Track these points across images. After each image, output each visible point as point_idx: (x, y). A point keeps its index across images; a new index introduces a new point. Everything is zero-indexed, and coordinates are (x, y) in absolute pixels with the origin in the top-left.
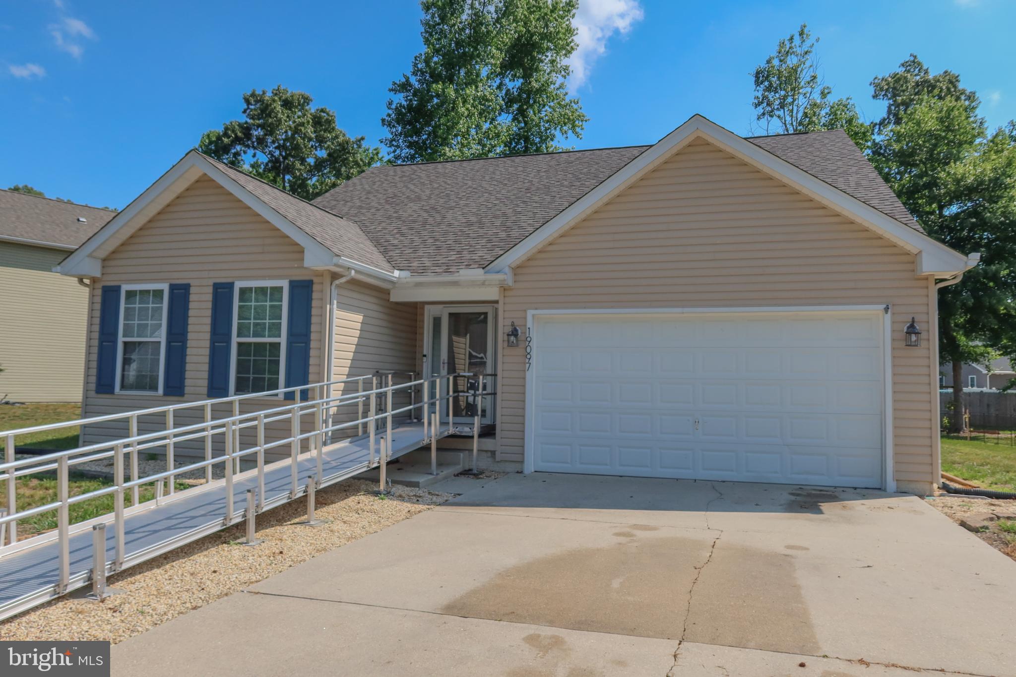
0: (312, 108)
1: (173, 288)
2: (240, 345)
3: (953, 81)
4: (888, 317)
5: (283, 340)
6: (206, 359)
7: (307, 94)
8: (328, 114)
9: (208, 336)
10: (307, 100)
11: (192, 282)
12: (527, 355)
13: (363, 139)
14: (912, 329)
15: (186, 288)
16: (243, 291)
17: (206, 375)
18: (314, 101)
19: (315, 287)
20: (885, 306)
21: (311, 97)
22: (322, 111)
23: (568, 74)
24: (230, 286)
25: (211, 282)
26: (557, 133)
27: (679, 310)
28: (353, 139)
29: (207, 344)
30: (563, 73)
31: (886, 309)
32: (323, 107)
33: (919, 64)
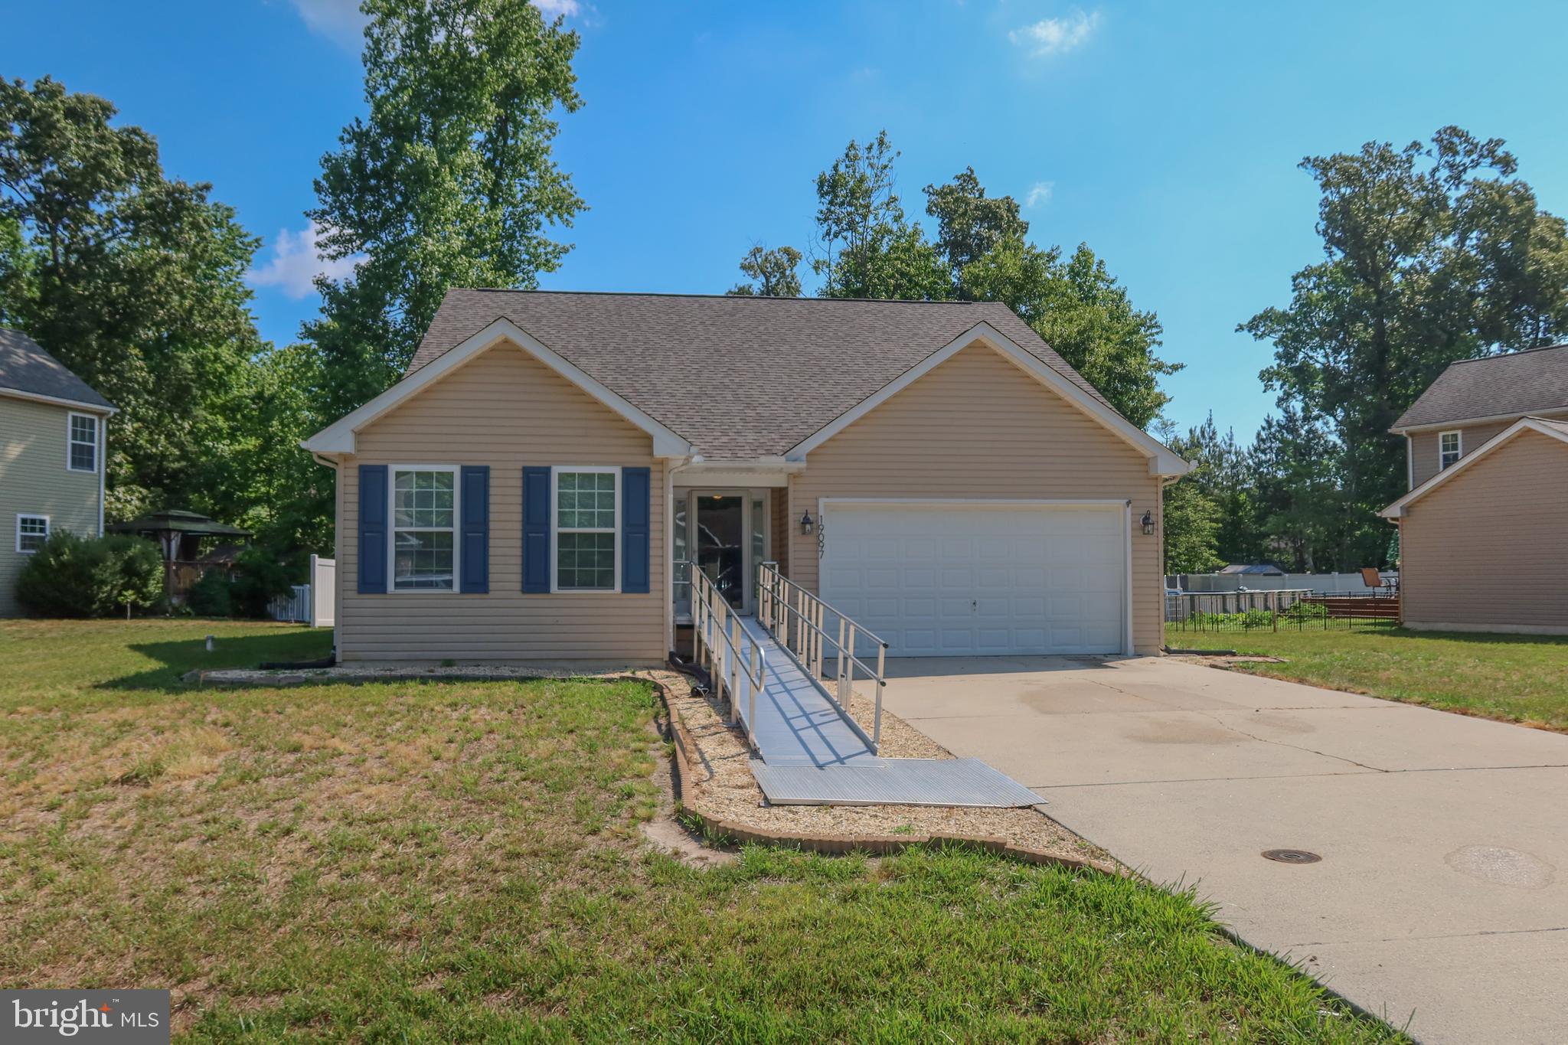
0: (113, 125)
1: (466, 471)
2: (560, 535)
3: (1012, 209)
4: (1129, 510)
5: (617, 530)
6: (518, 552)
7: (106, 98)
8: (144, 140)
9: (519, 526)
10: (107, 110)
11: (492, 465)
12: (819, 543)
13: (207, 188)
14: (1146, 521)
15: (485, 471)
16: (563, 477)
17: (518, 569)
18: (119, 114)
19: (653, 476)
20: (1125, 501)
21: (115, 107)
22: (135, 131)
23: (554, 134)
24: (547, 471)
25: (520, 466)
26: (542, 218)
27: (963, 500)
28: (190, 185)
29: (519, 534)
30: (547, 131)
31: (1128, 503)
32: (136, 126)
33: (975, 180)
